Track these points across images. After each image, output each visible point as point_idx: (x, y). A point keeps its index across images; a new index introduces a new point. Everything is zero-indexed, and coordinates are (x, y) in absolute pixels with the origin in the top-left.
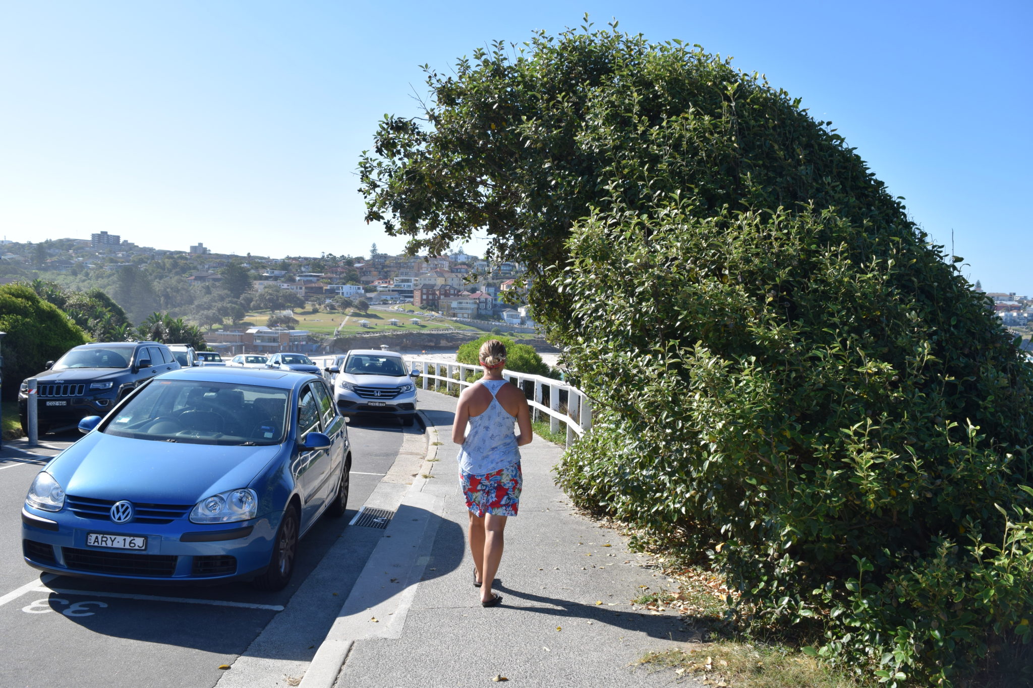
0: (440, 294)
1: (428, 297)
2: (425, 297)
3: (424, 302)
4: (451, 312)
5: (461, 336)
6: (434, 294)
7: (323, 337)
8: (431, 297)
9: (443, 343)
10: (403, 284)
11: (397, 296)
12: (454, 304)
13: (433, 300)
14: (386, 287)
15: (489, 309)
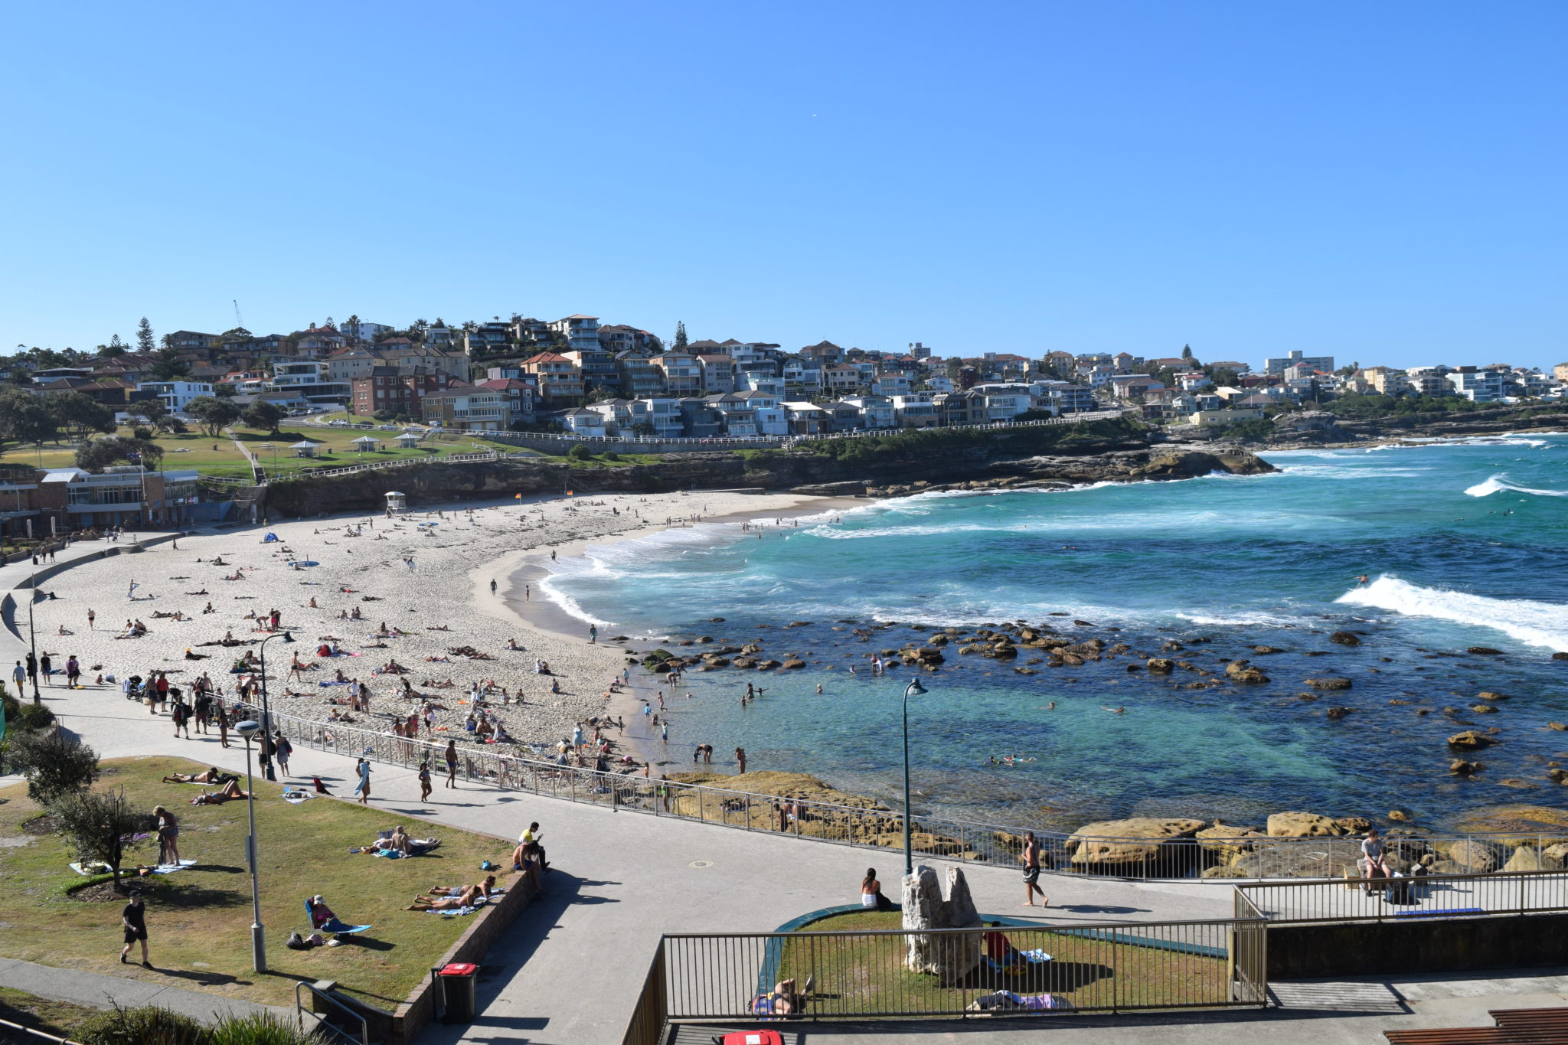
0: (417, 386)
1: (387, 394)
2: (381, 394)
3: (381, 404)
4: (457, 419)
5: (521, 467)
6: (401, 386)
7: (233, 484)
8: (393, 394)
9: (491, 483)
10: (295, 376)
11: (300, 399)
12: (461, 404)
13: (400, 399)
14: (258, 385)
15: (529, 411)
